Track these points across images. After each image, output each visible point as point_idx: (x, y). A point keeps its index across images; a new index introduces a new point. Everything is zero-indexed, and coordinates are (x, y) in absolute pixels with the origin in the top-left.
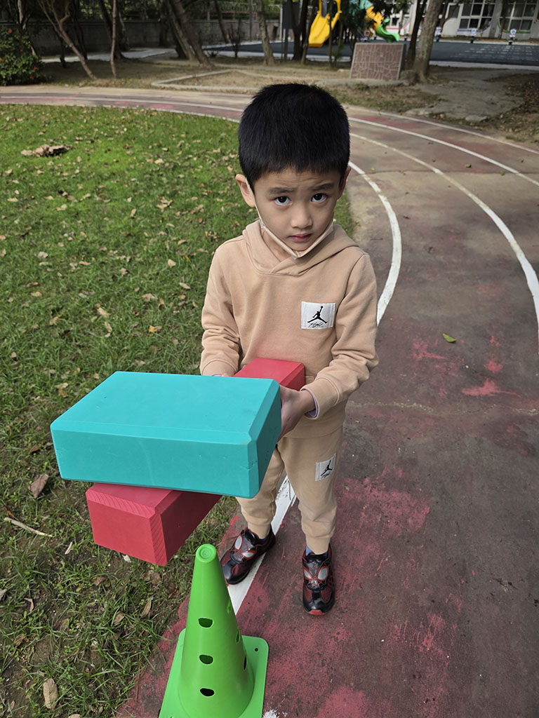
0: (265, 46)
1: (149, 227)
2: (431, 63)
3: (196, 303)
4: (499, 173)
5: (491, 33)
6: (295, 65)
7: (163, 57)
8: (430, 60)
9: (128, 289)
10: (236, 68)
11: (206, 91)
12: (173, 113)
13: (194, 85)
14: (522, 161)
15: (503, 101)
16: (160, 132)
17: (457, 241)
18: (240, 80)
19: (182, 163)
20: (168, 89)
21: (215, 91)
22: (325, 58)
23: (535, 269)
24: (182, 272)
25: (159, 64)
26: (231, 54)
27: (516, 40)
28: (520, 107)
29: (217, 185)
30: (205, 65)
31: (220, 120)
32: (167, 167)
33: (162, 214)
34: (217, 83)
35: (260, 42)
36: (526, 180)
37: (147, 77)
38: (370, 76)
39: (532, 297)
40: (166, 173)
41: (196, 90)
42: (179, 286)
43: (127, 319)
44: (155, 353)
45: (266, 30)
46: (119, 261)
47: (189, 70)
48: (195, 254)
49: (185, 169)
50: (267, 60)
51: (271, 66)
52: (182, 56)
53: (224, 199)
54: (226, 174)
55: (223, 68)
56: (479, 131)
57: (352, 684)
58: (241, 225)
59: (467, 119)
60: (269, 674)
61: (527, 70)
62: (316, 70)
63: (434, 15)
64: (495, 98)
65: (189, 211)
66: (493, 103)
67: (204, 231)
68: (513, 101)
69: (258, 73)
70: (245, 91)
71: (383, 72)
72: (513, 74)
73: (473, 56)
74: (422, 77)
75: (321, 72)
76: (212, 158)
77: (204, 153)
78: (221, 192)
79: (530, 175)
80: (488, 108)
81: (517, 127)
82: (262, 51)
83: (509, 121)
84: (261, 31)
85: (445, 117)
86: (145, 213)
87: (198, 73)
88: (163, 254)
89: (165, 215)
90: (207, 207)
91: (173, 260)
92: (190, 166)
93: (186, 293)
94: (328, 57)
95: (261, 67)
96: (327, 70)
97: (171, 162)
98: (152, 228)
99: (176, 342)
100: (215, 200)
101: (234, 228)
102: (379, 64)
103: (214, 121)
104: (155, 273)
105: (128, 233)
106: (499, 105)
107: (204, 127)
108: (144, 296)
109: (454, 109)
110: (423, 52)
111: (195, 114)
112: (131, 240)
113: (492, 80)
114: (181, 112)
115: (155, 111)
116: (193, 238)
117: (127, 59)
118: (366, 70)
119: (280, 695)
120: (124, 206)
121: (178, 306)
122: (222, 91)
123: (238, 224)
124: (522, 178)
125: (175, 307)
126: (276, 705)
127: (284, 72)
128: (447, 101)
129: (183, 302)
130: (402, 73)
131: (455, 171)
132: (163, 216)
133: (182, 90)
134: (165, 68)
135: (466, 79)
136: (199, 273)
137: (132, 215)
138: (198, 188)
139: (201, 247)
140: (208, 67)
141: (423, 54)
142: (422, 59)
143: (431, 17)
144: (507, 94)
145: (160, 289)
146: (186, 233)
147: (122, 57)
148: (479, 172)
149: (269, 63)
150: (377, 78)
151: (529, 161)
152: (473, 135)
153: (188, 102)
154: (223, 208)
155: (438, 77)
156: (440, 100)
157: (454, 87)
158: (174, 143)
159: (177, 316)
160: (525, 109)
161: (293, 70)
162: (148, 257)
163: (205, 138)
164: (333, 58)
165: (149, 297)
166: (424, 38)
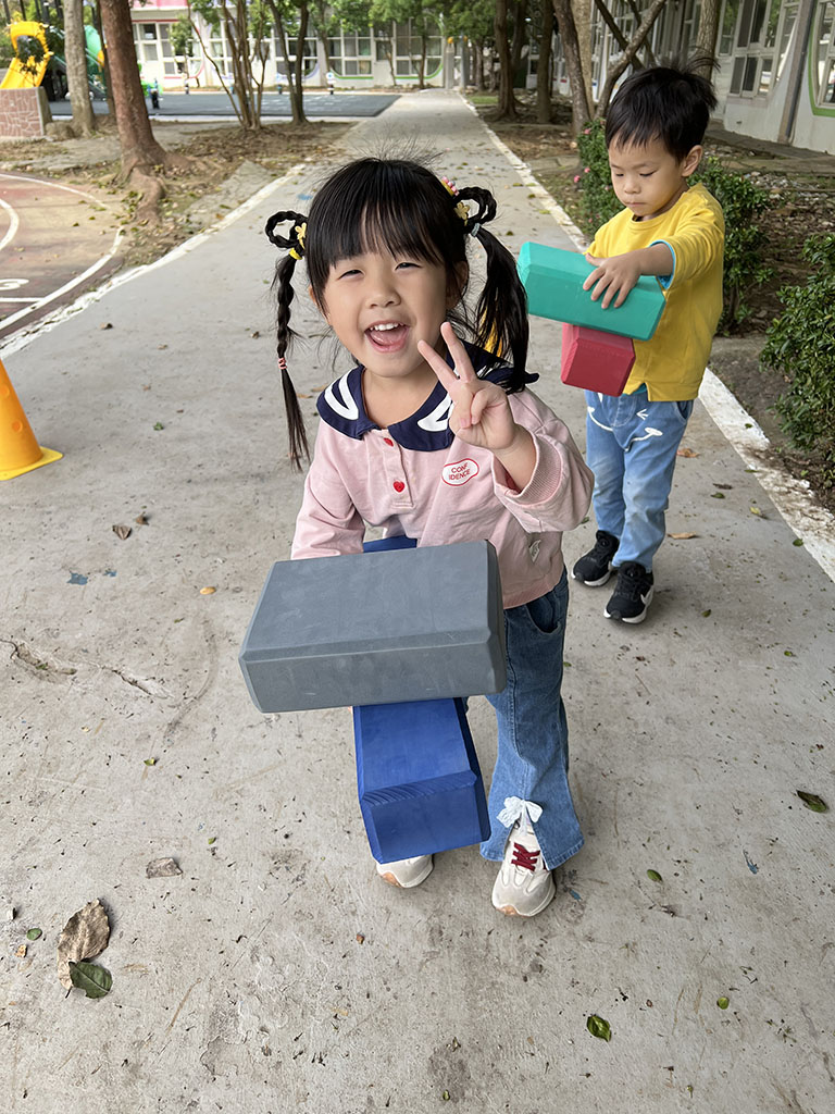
59: (50, 168)
71: (20, 126)
74: (84, 131)
110: (78, 98)
166: (73, 81)
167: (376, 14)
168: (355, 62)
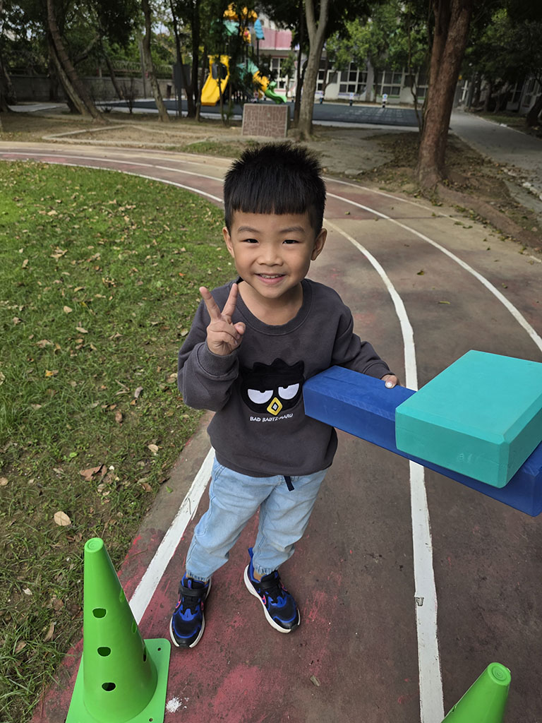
0: (159, 103)
1: (43, 276)
2: (314, 122)
3: (94, 346)
4: (374, 219)
5: (366, 97)
6: (190, 122)
7: (55, 111)
8: (312, 120)
9: (21, 337)
10: (131, 124)
11: (100, 145)
12: (67, 166)
13: (88, 139)
14: (393, 208)
15: (376, 156)
16: (52, 185)
17: (338, 278)
18: (135, 135)
19: (77, 214)
20: (60, 143)
21: (110, 145)
22: (218, 116)
23: (402, 299)
24: (79, 318)
25: (49, 118)
26: (126, 110)
27: (388, 104)
28: (391, 162)
29: (114, 235)
30: (99, 120)
31: (115, 173)
32: (61, 218)
33: (56, 263)
34: (112, 137)
35: (153, 100)
36: (396, 224)
37: (37, 131)
38: (260, 134)
39: (399, 322)
40: (60, 224)
41: (90, 144)
42: (76, 331)
43: (21, 366)
44: (52, 396)
45: (159, 90)
46: (11, 310)
47: (83, 125)
48: (92, 300)
49: (80, 220)
50: (161, 117)
51: (167, 122)
52: (74, 110)
53: (121, 247)
54: (123, 224)
55: (118, 124)
56: (357, 183)
57: (247, 662)
58: (139, 271)
59: (346, 172)
60: (171, 668)
61: (397, 130)
62: (210, 127)
63: (312, 82)
64: (370, 154)
65: (86, 260)
66: (368, 159)
67: (101, 277)
68: (385, 157)
69: (153, 129)
70: (141, 145)
71: (270, 130)
72: (386, 133)
73: (352, 118)
74: (307, 136)
75: (215, 129)
76: (108, 209)
77: (99, 204)
78: (118, 241)
79: (400, 220)
80: (364, 163)
81: (389, 179)
82: (156, 108)
83: (383, 174)
84: (153, 90)
85: (328, 171)
86: (38, 263)
87: (92, 128)
88: (59, 302)
89: (60, 264)
90: (103, 255)
91: (69, 306)
92: (85, 217)
93: (83, 337)
94: (220, 115)
95: (157, 123)
96: (221, 127)
97: (65, 213)
98: (46, 277)
99: (74, 384)
100: (111, 248)
101: (132, 275)
102: (268, 123)
103: (109, 173)
104: (51, 320)
105: (20, 283)
106: (373, 160)
107: (99, 180)
108: (39, 343)
109: (335, 164)
110: (306, 113)
111: (90, 167)
112: (24, 290)
113: (368, 138)
114: (75, 165)
115: (48, 164)
116: (90, 285)
117: (15, 112)
118: (256, 128)
119: (182, 684)
120: (15, 257)
121: (76, 350)
122: (117, 146)
123: (136, 270)
124: (392, 223)
125: (72, 351)
126: (178, 693)
127: (179, 128)
128: (329, 157)
129: (80, 346)
130: (289, 131)
131: (337, 218)
132: (58, 265)
133: (76, 144)
134: (56, 122)
135: (346, 137)
136: (97, 317)
137: (24, 266)
138: (93, 237)
139: (99, 293)
140: (102, 122)
141: (306, 115)
142: (305, 120)
143: (310, 82)
144: (380, 151)
145: (56, 335)
146: (83, 281)
147: (9, 110)
148: (357, 219)
149: (164, 120)
150: (266, 136)
151: (398, 209)
152: (352, 187)
153: (82, 156)
154: (120, 256)
155: (321, 135)
156: (323, 156)
157: (336, 144)
158: (68, 195)
159: (74, 359)
160: (396, 164)
161: (188, 126)
162: (42, 305)
163: (100, 190)
164: (225, 116)
165: (45, 343)
166: (305, 102)
167: (416, 60)
168: (390, 87)
